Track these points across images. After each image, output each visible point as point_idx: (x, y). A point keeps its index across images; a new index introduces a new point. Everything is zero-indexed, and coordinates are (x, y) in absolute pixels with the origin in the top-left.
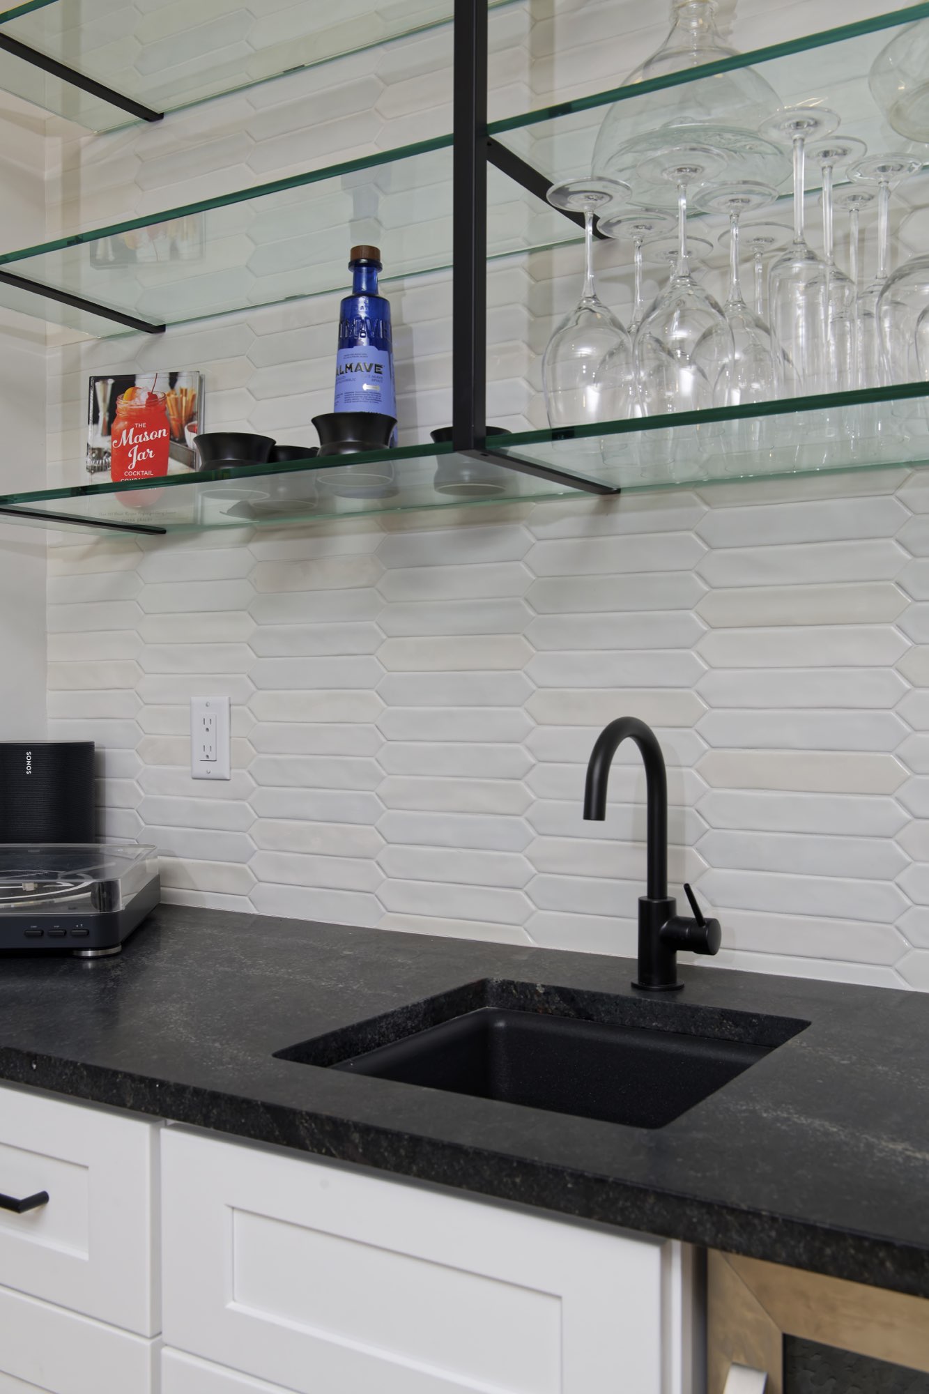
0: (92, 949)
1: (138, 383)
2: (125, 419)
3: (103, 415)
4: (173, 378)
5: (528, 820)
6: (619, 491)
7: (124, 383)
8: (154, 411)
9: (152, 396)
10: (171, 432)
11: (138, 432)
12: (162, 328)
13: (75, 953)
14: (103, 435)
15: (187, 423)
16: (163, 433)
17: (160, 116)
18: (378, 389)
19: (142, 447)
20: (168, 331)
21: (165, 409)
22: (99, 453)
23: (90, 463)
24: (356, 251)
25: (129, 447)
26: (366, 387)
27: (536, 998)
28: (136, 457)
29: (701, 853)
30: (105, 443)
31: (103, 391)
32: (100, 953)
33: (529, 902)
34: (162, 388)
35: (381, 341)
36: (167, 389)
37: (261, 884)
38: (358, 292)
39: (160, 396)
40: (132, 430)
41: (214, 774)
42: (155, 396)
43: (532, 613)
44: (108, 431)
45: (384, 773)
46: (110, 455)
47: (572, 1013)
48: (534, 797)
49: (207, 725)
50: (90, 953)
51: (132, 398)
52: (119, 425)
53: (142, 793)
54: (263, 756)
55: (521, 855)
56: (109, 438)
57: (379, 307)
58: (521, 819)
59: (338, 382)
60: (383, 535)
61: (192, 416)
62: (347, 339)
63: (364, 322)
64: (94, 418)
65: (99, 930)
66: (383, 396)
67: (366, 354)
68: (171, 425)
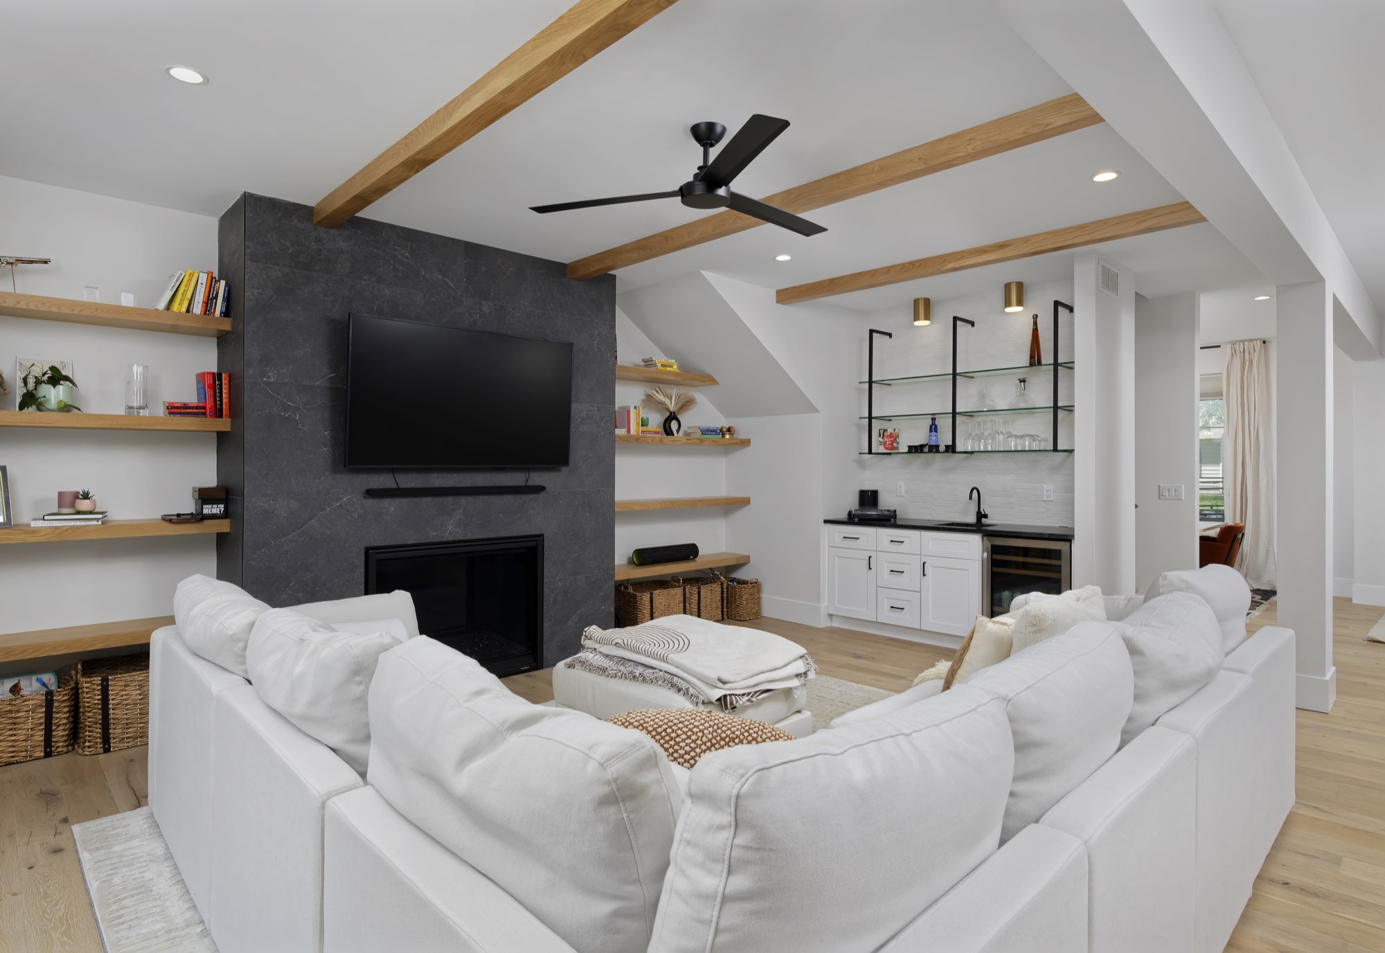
1: (888, 431)
2: (886, 437)
3: (882, 435)
4: (895, 430)
6: (968, 457)
7: (885, 430)
8: (891, 435)
9: (891, 433)
10: (894, 439)
14: (882, 440)
15: (897, 440)
17: (891, 385)
21: (893, 435)
23: (880, 446)
24: (932, 420)
26: (934, 438)
27: (962, 524)
28: (888, 443)
29: (984, 506)
30: (882, 442)
31: (882, 432)
34: (892, 431)
35: (936, 431)
37: (908, 512)
40: (887, 439)
41: (901, 495)
46: (884, 445)
47: (967, 526)
49: (901, 488)
50: (893, 519)
51: (887, 434)
53: (886, 498)
54: (910, 492)
57: (936, 426)
59: (930, 439)
60: (930, 459)
61: (898, 436)
62: (931, 431)
63: (934, 428)
64: (880, 436)
65: (895, 517)
66: (937, 440)
67: (934, 433)
68: (894, 437)
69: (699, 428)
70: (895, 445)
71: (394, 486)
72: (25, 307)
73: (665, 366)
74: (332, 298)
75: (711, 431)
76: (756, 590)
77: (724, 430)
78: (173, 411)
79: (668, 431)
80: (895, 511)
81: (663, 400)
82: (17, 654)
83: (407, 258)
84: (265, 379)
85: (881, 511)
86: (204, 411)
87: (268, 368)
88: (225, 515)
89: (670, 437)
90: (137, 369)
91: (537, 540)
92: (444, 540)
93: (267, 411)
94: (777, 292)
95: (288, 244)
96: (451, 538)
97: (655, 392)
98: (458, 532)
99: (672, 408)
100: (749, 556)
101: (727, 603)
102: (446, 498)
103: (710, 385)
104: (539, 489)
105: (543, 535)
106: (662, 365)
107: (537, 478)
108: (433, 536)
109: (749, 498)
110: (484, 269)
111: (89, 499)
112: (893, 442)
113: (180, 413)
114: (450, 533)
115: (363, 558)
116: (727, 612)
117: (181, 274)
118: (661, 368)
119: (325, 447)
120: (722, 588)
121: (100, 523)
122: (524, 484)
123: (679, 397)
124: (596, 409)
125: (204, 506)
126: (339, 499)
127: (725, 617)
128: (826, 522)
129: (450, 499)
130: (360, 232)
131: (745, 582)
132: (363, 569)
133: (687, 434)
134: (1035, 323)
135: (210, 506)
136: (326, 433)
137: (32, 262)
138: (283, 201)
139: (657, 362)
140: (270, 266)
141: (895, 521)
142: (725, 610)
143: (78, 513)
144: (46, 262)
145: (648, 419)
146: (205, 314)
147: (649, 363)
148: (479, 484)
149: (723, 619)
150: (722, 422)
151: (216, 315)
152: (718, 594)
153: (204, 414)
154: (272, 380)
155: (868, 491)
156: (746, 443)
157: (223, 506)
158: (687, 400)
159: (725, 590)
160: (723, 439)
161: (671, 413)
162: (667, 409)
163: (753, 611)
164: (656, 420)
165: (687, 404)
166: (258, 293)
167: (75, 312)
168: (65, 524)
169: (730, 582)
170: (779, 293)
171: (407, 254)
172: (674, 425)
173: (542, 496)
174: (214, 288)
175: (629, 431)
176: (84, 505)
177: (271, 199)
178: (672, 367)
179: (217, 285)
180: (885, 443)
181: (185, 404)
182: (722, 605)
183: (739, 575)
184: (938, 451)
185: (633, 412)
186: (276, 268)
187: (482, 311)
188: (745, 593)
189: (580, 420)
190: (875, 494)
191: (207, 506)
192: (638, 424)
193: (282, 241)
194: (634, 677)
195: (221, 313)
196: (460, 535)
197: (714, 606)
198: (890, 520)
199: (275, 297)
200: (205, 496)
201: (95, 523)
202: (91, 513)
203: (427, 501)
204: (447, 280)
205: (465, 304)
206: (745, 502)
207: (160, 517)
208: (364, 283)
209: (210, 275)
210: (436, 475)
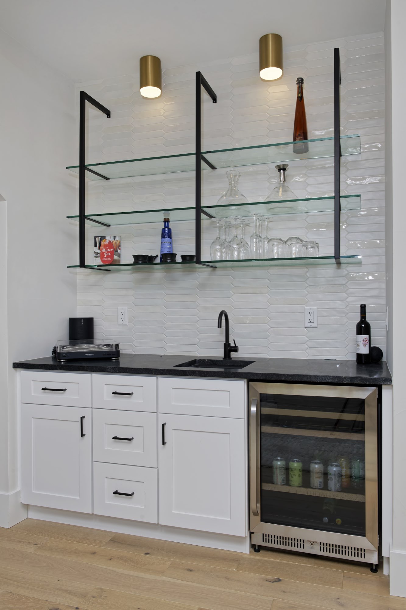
0: (114, 357)
1: (106, 238)
2: (103, 246)
3: (98, 245)
4: (115, 237)
5: (198, 331)
6: (216, 268)
7: (103, 238)
8: (110, 245)
9: (110, 242)
10: (114, 249)
11: (106, 249)
12: (110, 226)
13: (111, 358)
14: (98, 249)
15: (118, 247)
16: (112, 249)
17: (109, 179)
18: (170, 247)
19: (108, 252)
20: (111, 226)
21: (113, 244)
22: (97, 253)
23: (95, 255)
24: (165, 219)
25: (104, 252)
26: (168, 246)
27: (206, 362)
28: (106, 255)
29: (233, 336)
30: (99, 251)
31: (98, 240)
32: (116, 358)
33: (198, 347)
34: (112, 239)
35: (170, 237)
36: (113, 240)
37: (136, 347)
38: (165, 227)
39: (111, 241)
40: (105, 249)
41: (124, 324)
42: (110, 241)
43: (198, 290)
44: (99, 248)
45: (166, 323)
46: (100, 254)
47: (213, 364)
48: (199, 326)
49: (122, 313)
50: (114, 358)
51: (105, 241)
52: (102, 247)
53: (104, 329)
54: (136, 320)
55: (196, 338)
56: (100, 250)
57: (170, 230)
58: (196, 331)
59: (161, 245)
60: (165, 273)
61: (119, 246)
62: (163, 237)
63: (166, 233)
64: (96, 246)
65: (117, 353)
66: (171, 248)
67: (167, 240)
68: (114, 248)
70: (115, 257)
80: (117, 346)
85: (99, 345)
112: (112, 254)
128: (17, 366)
134: (300, 90)
141: (118, 361)
155: (80, 319)
180: (102, 255)
184: (174, 262)
190: (89, 322)
198: (110, 359)
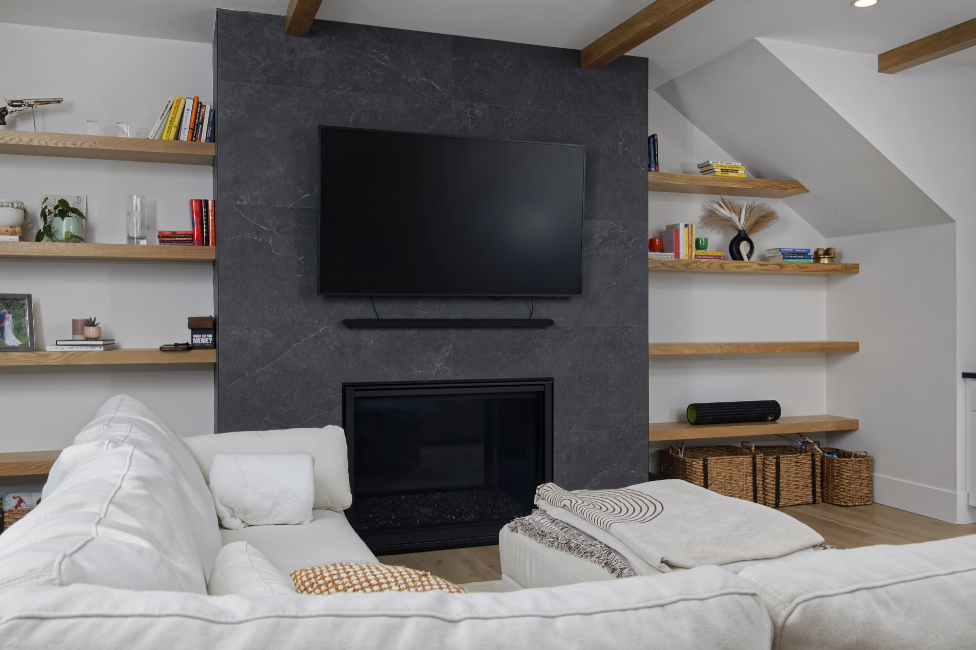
69: (780, 249)
71: (373, 316)
72: (37, 144)
73: (727, 171)
74: (305, 112)
75: (799, 254)
76: (863, 466)
77: (821, 252)
78: (163, 239)
79: (736, 255)
81: (729, 216)
82: (35, 469)
83: (386, 61)
84: (238, 203)
86: (191, 239)
87: (241, 191)
88: (214, 345)
89: (738, 263)
90: (136, 201)
91: (544, 385)
92: (431, 379)
93: (240, 236)
94: (879, 56)
95: (260, 58)
96: (439, 378)
97: (717, 206)
98: (447, 370)
99: (741, 225)
100: (858, 421)
101: (822, 481)
102: (433, 332)
103: (796, 194)
104: (546, 323)
105: (553, 378)
106: (722, 170)
107: (543, 311)
108: (418, 374)
109: (858, 343)
110: (476, 65)
111: (95, 326)
113: (170, 242)
114: (438, 372)
115: (341, 394)
116: (822, 493)
117: (169, 102)
118: (720, 174)
119: (299, 274)
120: (813, 461)
121: (102, 349)
122: (528, 318)
123: (751, 210)
124: (621, 226)
125: (194, 336)
126: (315, 330)
127: (819, 499)
128: (966, 375)
129: (438, 333)
130: (334, 38)
131: (848, 455)
132: (341, 407)
133: (763, 258)
135: (199, 336)
136: (300, 259)
137: (48, 103)
138: (256, 13)
139: (714, 167)
140: (242, 83)
142: (818, 490)
143: (87, 339)
144: (59, 102)
145: (706, 240)
146: (192, 140)
147: (706, 168)
148: (472, 316)
149: (814, 502)
150: (817, 242)
151: (202, 141)
152: (807, 467)
153: (192, 242)
154: (245, 203)
156: (852, 269)
157: (211, 336)
158: (762, 214)
159: (818, 464)
160: (816, 264)
161: (740, 231)
162: (735, 227)
163: (859, 494)
164: (717, 240)
165: (763, 219)
166: (230, 112)
167: (77, 146)
168: (74, 350)
169: (828, 453)
170: (882, 58)
171: (386, 57)
172: (744, 247)
173: (549, 332)
174: (199, 114)
175: (677, 255)
176: (91, 332)
177: (242, 13)
178: (737, 171)
179: (203, 110)
181: (174, 233)
182: (814, 483)
183: (844, 445)
185: (683, 233)
186: (248, 85)
187: (474, 115)
188: (848, 470)
189: (600, 240)
191: (197, 336)
192: (690, 246)
193: (254, 56)
194: (570, 548)
195: (207, 138)
196: (449, 374)
197: (801, 483)
199: (247, 116)
200: (197, 326)
201: (97, 349)
202: (96, 339)
203: (411, 333)
204: (433, 83)
205: (453, 108)
206: (852, 348)
207: (159, 348)
208: (338, 93)
209: (196, 100)
210: (421, 304)
